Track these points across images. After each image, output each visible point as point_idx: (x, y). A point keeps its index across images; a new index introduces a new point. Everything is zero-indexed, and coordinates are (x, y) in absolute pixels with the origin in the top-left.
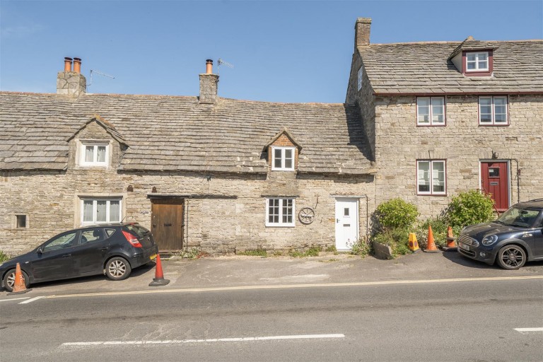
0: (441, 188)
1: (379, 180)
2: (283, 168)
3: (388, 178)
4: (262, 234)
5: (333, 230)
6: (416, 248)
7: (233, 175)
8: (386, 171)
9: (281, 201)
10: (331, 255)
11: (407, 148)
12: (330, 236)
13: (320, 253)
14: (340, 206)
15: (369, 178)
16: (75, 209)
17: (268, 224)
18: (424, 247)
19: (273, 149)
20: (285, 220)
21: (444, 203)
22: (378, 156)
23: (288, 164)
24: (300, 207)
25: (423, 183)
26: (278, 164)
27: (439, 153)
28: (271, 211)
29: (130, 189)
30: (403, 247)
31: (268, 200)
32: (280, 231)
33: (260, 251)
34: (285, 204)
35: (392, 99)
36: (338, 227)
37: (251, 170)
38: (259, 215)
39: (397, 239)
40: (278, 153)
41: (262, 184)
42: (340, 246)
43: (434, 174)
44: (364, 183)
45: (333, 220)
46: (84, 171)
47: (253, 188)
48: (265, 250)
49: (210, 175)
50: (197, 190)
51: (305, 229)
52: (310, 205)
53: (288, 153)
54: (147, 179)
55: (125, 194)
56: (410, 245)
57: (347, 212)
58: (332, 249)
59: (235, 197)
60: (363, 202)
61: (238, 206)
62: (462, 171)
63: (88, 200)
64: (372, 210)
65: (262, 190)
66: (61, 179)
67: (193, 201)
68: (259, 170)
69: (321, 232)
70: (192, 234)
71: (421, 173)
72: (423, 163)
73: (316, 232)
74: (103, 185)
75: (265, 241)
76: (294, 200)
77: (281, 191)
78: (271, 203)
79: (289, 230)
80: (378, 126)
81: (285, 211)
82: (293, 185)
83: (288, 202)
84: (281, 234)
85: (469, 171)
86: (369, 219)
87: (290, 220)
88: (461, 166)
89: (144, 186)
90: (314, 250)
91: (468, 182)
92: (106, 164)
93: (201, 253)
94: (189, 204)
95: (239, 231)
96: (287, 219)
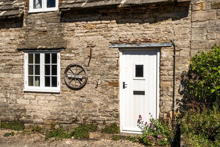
2: (44, 7)
4: (20, 101)
5: (115, 100)
9: (42, 56)
12: (111, 108)
13: (92, 135)
15: (179, 10)
17: (27, 87)
20: (47, 84)
24: (67, 63)
28: (30, 70)
31: (26, 55)
32: (41, 97)
34: (47, 60)
38: (16, 76)
41: (17, 34)
44: (170, 21)
45: (116, 84)
47: (7, 39)
48: (23, 122)
51: (74, 97)
52: (80, 60)
57: (139, 71)
58: (112, 130)
60: (167, 53)
65: (18, 41)
69: (97, 102)
75: (24, 110)
76: (59, 54)
78: (30, 59)
79: (53, 98)
82: (56, 32)
83: (51, 58)
84: (42, 102)
86: (178, 83)
87: (55, 81)
96: (51, 81)
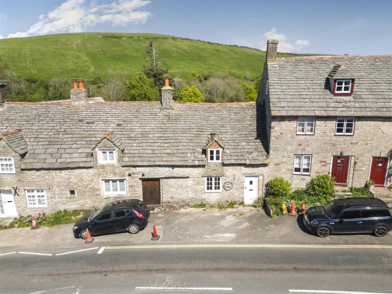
0: (307, 170)
1: (271, 166)
2: (215, 160)
3: (276, 164)
4: (203, 196)
5: (243, 193)
6: (285, 212)
7: (187, 166)
8: (276, 161)
9: (213, 179)
10: (241, 208)
11: (289, 148)
12: (241, 196)
13: (235, 206)
14: (248, 180)
15: (265, 165)
16: (100, 186)
17: (206, 191)
18: (289, 210)
19: (209, 150)
20: (216, 188)
21: (308, 179)
22: (271, 152)
23: (218, 158)
24: (224, 181)
25: (297, 166)
26: (212, 158)
27: (308, 150)
28: (208, 184)
29: (130, 175)
30: (279, 210)
31: (206, 178)
32: (213, 194)
33: (202, 205)
34: (216, 180)
35: (282, 118)
36: (246, 191)
37: (197, 163)
38: (202, 187)
39: (276, 205)
40: (212, 152)
41: (203, 170)
42: (248, 201)
43: (305, 161)
44: (262, 167)
45: (243, 188)
46: (103, 167)
47: (198, 172)
48: (205, 204)
49: (173, 167)
50: (167, 175)
51: (227, 193)
52: (230, 179)
53: (218, 152)
54: (138, 169)
55: (127, 178)
56: (281, 210)
57: (251, 183)
58: (242, 203)
59: (188, 177)
60: (261, 178)
61: (190, 182)
62: (321, 162)
63: (107, 181)
64: (266, 182)
65: (203, 173)
66: (91, 171)
67: (164, 180)
68: (201, 163)
69: (236, 194)
70: (165, 197)
71: (297, 161)
72: (299, 156)
73: (234, 194)
74: (115, 174)
75: (205, 200)
76: (221, 178)
77: (214, 174)
78: (208, 180)
79: (218, 194)
80: (272, 134)
81: (216, 184)
82: (220, 169)
83: (218, 179)
84: (214, 196)
85: (325, 162)
86: (264, 187)
87: (219, 188)
88: (320, 158)
89: (137, 173)
90: (232, 205)
91: (324, 168)
92: (115, 161)
93: (171, 207)
94: (162, 182)
95: (191, 195)
96: (217, 188)
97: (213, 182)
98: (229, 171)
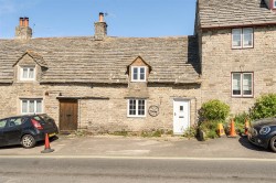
0: (249, 92)
1: (204, 86)
2: (139, 80)
3: (211, 85)
4: (125, 122)
5: (171, 120)
6: (223, 134)
7: (107, 85)
8: (210, 81)
9: (137, 101)
10: (169, 137)
11: (224, 65)
12: (170, 124)
13: (162, 135)
14: (177, 105)
15: (197, 85)
16: (17, 106)
17: (129, 115)
18: (228, 133)
19: (132, 68)
20: (139, 113)
21: (251, 103)
22: (203, 70)
23: (142, 78)
24: (150, 105)
26: (135, 77)
27: (248, 67)
28: (131, 107)
29: (47, 94)
30: (214, 133)
31: (129, 100)
32: (137, 120)
33: (124, 133)
34: (140, 102)
35: (214, 31)
36: (176, 119)
37: (118, 81)
38: (123, 110)
39: (211, 127)
40: (136, 70)
41: (125, 90)
42: (177, 130)
43: (244, 82)
45: (172, 114)
46: (22, 84)
47: (119, 93)
48: (127, 132)
49: (93, 85)
50: (85, 95)
51: (153, 119)
52: (156, 103)
53: (142, 70)
54: (56, 88)
55: (44, 97)
56: (218, 132)
57: (181, 108)
58: (170, 133)
59: (108, 99)
60: (193, 101)
61: (110, 104)
62: (265, 80)
63: (25, 100)
64: (199, 107)
65: (125, 94)
66: (10, 87)
67: (83, 101)
68: (123, 81)
69: (164, 121)
70: (82, 121)
71: (235, 82)
72: (236, 75)
73: (160, 121)
74: (32, 92)
75: (127, 126)
76: (145, 101)
77: (137, 95)
78: (131, 102)
79: (143, 120)
80: (203, 50)
81: (139, 107)
82: (145, 90)
83: (142, 102)
84: (137, 122)
85: (271, 80)
87: (143, 113)
88: (264, 76)
89: (54, 92)
90: (158, 133)
91: (270, 88)
92: (34, 79)
93: (87, 133)
94: (81, 103)
95: (111, 120)
96: (141, 112)
97: (137, 105)
98: (155, 92)
